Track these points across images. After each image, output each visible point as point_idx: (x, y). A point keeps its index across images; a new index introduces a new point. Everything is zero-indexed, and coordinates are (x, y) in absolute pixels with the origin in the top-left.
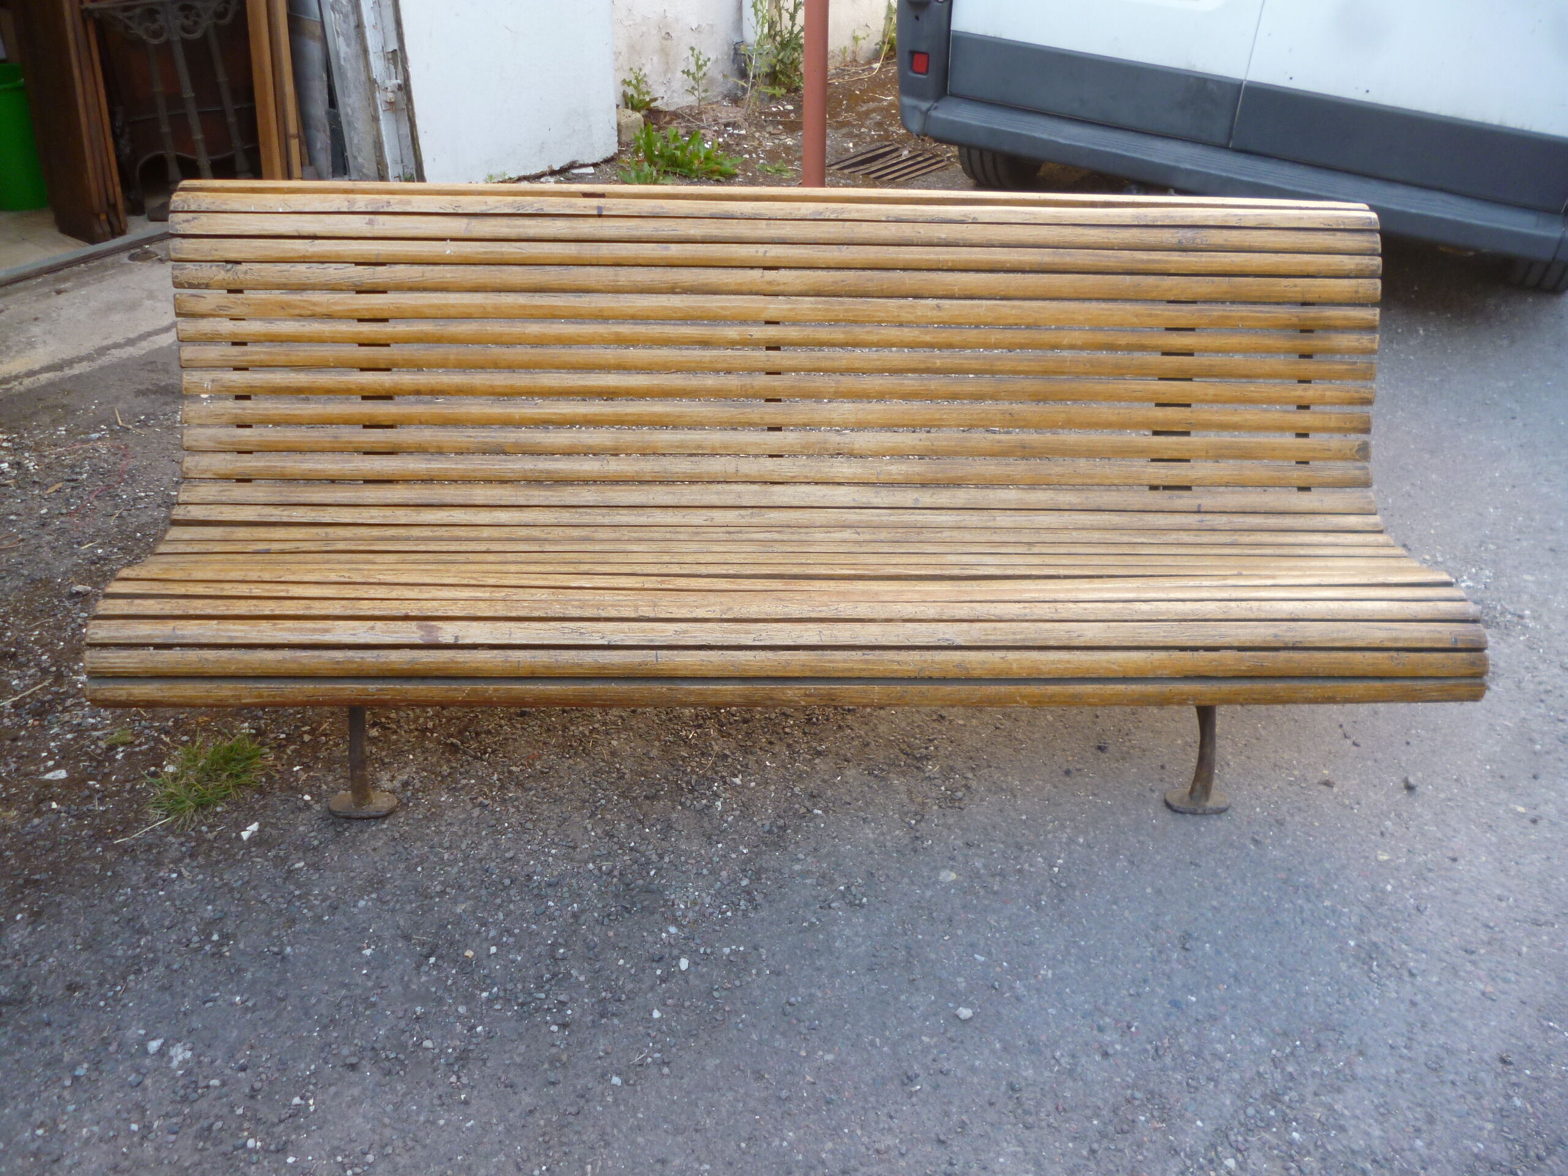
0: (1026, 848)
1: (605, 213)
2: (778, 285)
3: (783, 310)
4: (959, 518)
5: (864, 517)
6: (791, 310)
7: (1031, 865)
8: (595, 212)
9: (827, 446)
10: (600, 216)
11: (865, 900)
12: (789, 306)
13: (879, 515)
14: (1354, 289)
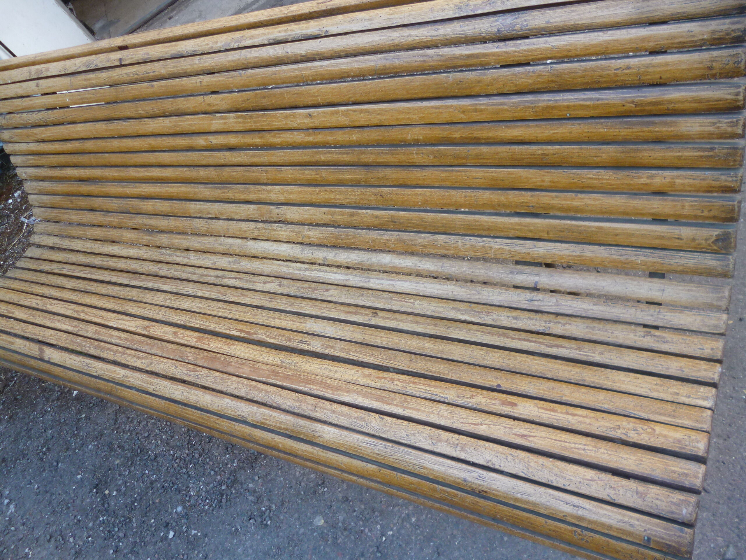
0: (376, 513)
1: (123, 63)
2: (214, 106)
3: (220, 124)
4: (346, 277)
5: (291, 271)
6: (225, 123)
7: (370, 531)
8: (118, 63)
9: (272, 215)
10: (121, 66)
11: (269, 522)
12: (222, 121)
13: (300, 269)
14: (706, 65)
